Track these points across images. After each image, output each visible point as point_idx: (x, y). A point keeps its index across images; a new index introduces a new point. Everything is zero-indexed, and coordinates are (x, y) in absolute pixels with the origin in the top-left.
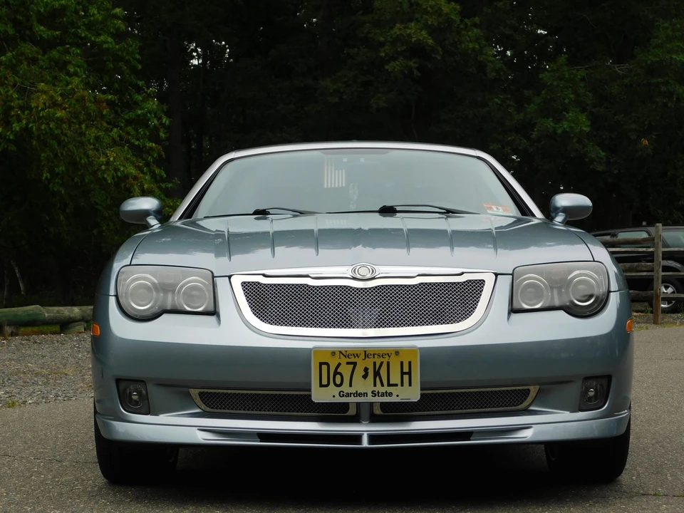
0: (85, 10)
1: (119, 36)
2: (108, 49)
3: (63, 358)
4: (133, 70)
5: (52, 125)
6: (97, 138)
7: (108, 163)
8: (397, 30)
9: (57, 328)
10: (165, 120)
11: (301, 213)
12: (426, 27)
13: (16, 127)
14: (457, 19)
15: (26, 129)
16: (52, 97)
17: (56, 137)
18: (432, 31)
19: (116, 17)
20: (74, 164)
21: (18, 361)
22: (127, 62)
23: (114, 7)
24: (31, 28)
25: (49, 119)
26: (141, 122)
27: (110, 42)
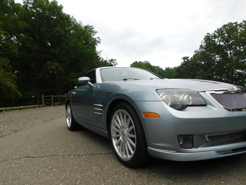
1: (8, 64)
2: (6, 66)
4: (11, 70)
6: (6, 80)
7: (8, 84)
8: (51, 67)
10: (16, 78)
12: (55, 67)
14: (59, 66)
18: (56, 67)
19: (8, 61)
23: (7, 59)
26: (12, 78)
27: (6, 65)
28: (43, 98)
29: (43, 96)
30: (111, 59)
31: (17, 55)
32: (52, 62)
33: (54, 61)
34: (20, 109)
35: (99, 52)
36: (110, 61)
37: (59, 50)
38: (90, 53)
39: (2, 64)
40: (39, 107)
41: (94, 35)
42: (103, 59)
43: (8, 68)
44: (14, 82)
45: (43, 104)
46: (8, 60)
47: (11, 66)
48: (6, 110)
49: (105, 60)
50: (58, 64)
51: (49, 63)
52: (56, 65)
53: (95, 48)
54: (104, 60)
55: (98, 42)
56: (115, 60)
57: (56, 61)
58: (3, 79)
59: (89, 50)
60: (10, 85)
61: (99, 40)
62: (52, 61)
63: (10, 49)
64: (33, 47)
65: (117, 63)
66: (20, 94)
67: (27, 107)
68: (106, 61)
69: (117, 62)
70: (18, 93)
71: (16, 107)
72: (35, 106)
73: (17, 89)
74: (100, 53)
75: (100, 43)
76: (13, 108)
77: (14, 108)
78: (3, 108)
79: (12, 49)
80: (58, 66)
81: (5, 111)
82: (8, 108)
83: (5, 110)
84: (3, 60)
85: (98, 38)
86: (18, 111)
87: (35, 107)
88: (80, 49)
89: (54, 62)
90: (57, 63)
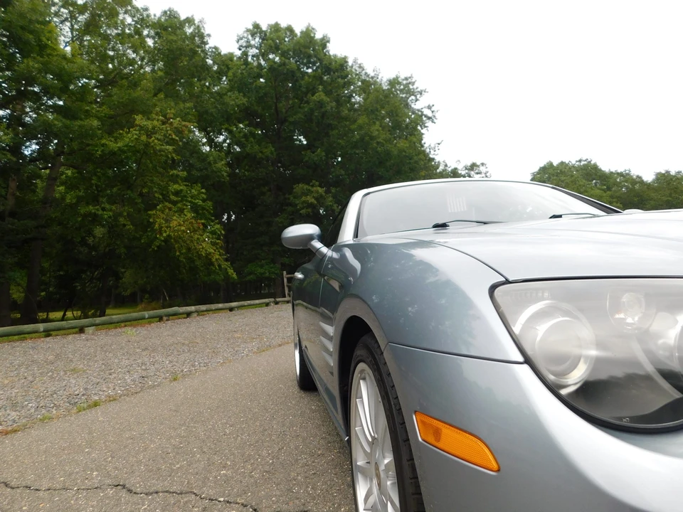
0: (190, 191)
1: (204, 201)
2: (200, 205)
3: (193, 332)
4: (210, 213)
5: (180, 233)
6: (198, 238)
7: (203, 248)
9: (185, 316)
10: (223, 232)
11: (485, 223)
12: (314, 197)
13: (165, 235)
14: (324, 194)
15: (169, 236)
16: (179, 222)
17: (180, 238)
18: (316, 199)
19: (203, 193)
20: (189, 249)
21: (172, 336)
22: (207, 210)
24: (169, 197)
25: (178, 231)
27: (200, 203)
28: (285, 280)
29: (287, 274)
30: (469, 164)
31: (223, 175)
32: (306, 187)
33: (311, 184)
34: (231, 309)
35: (432, 146)
36: (466, 169)
37: (324, 154)
38: (405, 152)
39: (190, 202)
40: (277, 303)
41: (417, 100)
42: (446, 166)
43: (203, 209)
44: (217, 244)
45: (285, 297)
46: (203, 190)
47: (210, 203)
48: (199, 313)
49: (453, 167)
50: (321, 190)
51: (300, 188)
52: (317, 192)
53: (420, 136)
54: (450, 170)
55: (429, 118)
56: (483, 164)
57: (317, 183)
58: (192, 237)
59: (402, 144)
60: (206, 251)
61: (433, 112)
62: (308, 184)
63: (210, 163)
64: (261, 152)
65: (488, 172)
66: (231, 271)
67: (246, 304)
68: (456, 169)
69: (487, 170)
70: (226, 269)
71: (220, 306)
72: (266, 300)
73: (226, 260)
74: (436, 149)
75: (435, 120)
76: (214, 306)
77: (216, 307)
78: (193, 308)
79: (212, 162)
80: (321, 196)
81: (195, 315)
82: (203, 307)
83: (196, 311)
84: (193, 191)
85: (429, 107)
86: (224, 314)
87: (267, 305)
88: (378, 143)
89: (313, 186)
90: (319, 188)
